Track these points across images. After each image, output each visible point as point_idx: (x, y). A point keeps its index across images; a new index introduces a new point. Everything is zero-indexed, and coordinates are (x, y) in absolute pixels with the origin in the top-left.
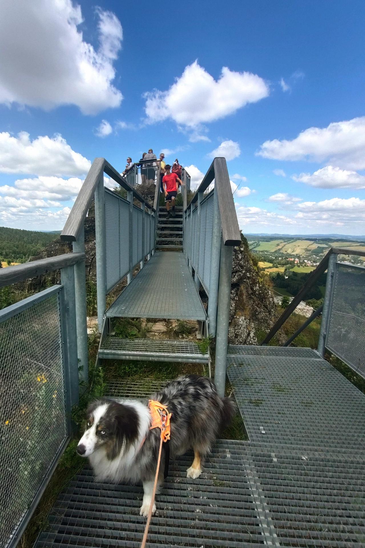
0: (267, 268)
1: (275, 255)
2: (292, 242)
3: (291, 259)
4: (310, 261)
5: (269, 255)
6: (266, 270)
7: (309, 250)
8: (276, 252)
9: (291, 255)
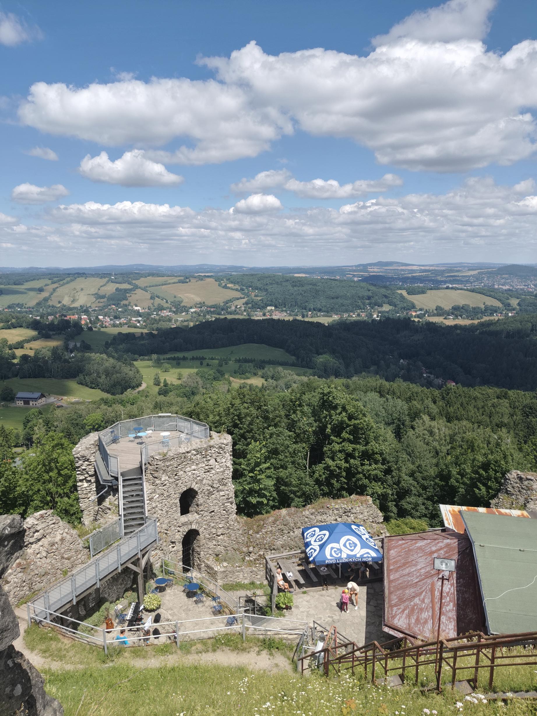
0: (28, 341)
1: (38, 311)
2: (68, 283)
3: (72, 317)
4: (109, 317)
5: (26, 312)
6: (26, 345)
7: (103, 297)
8: (39, 304)
9: (70, 309)
